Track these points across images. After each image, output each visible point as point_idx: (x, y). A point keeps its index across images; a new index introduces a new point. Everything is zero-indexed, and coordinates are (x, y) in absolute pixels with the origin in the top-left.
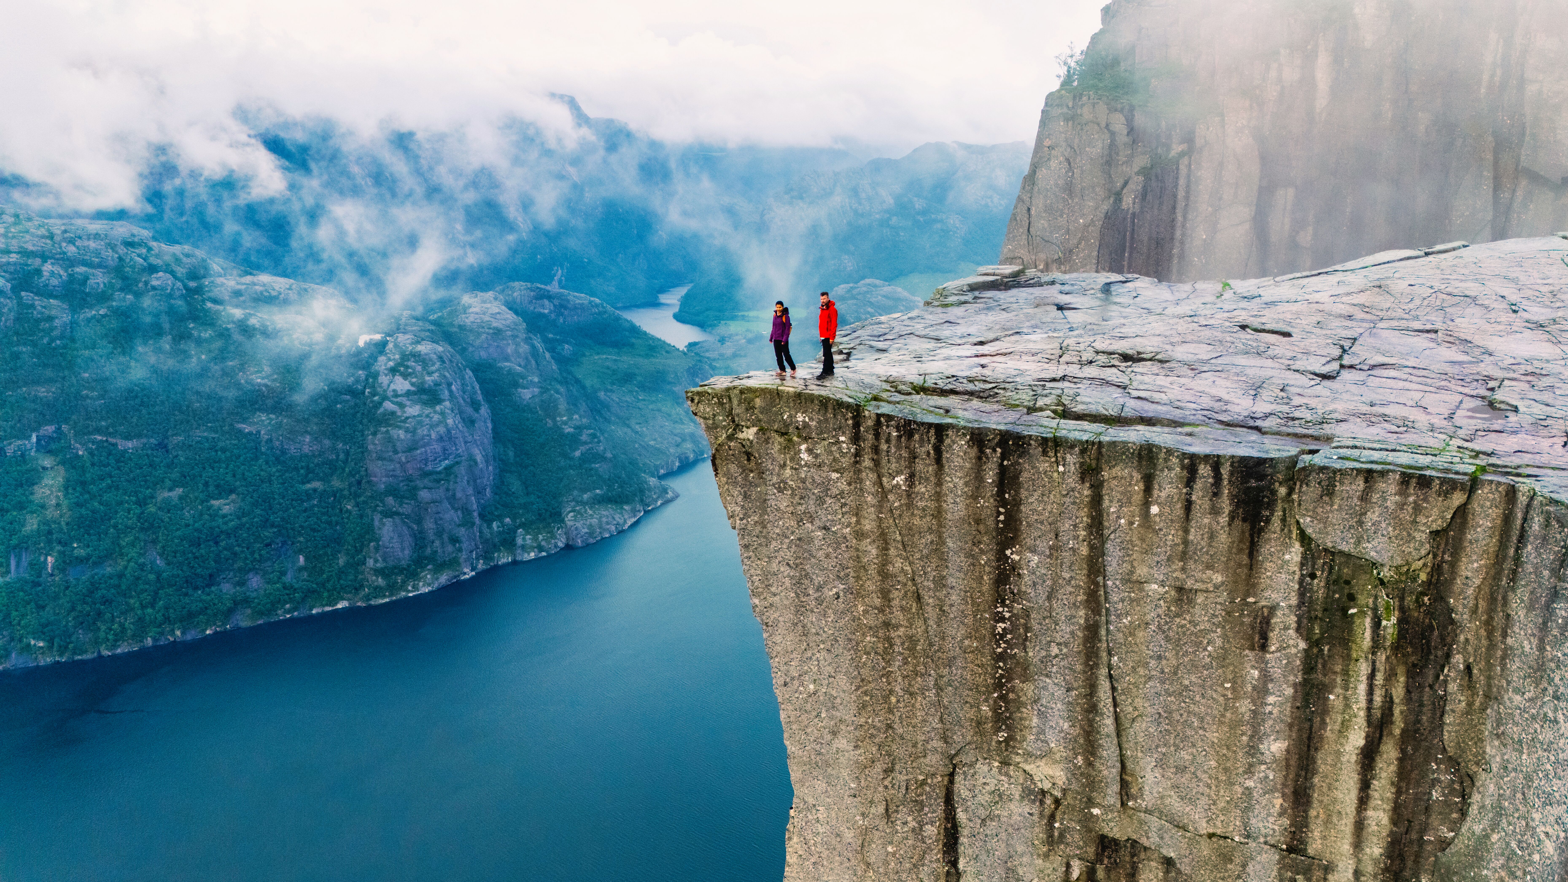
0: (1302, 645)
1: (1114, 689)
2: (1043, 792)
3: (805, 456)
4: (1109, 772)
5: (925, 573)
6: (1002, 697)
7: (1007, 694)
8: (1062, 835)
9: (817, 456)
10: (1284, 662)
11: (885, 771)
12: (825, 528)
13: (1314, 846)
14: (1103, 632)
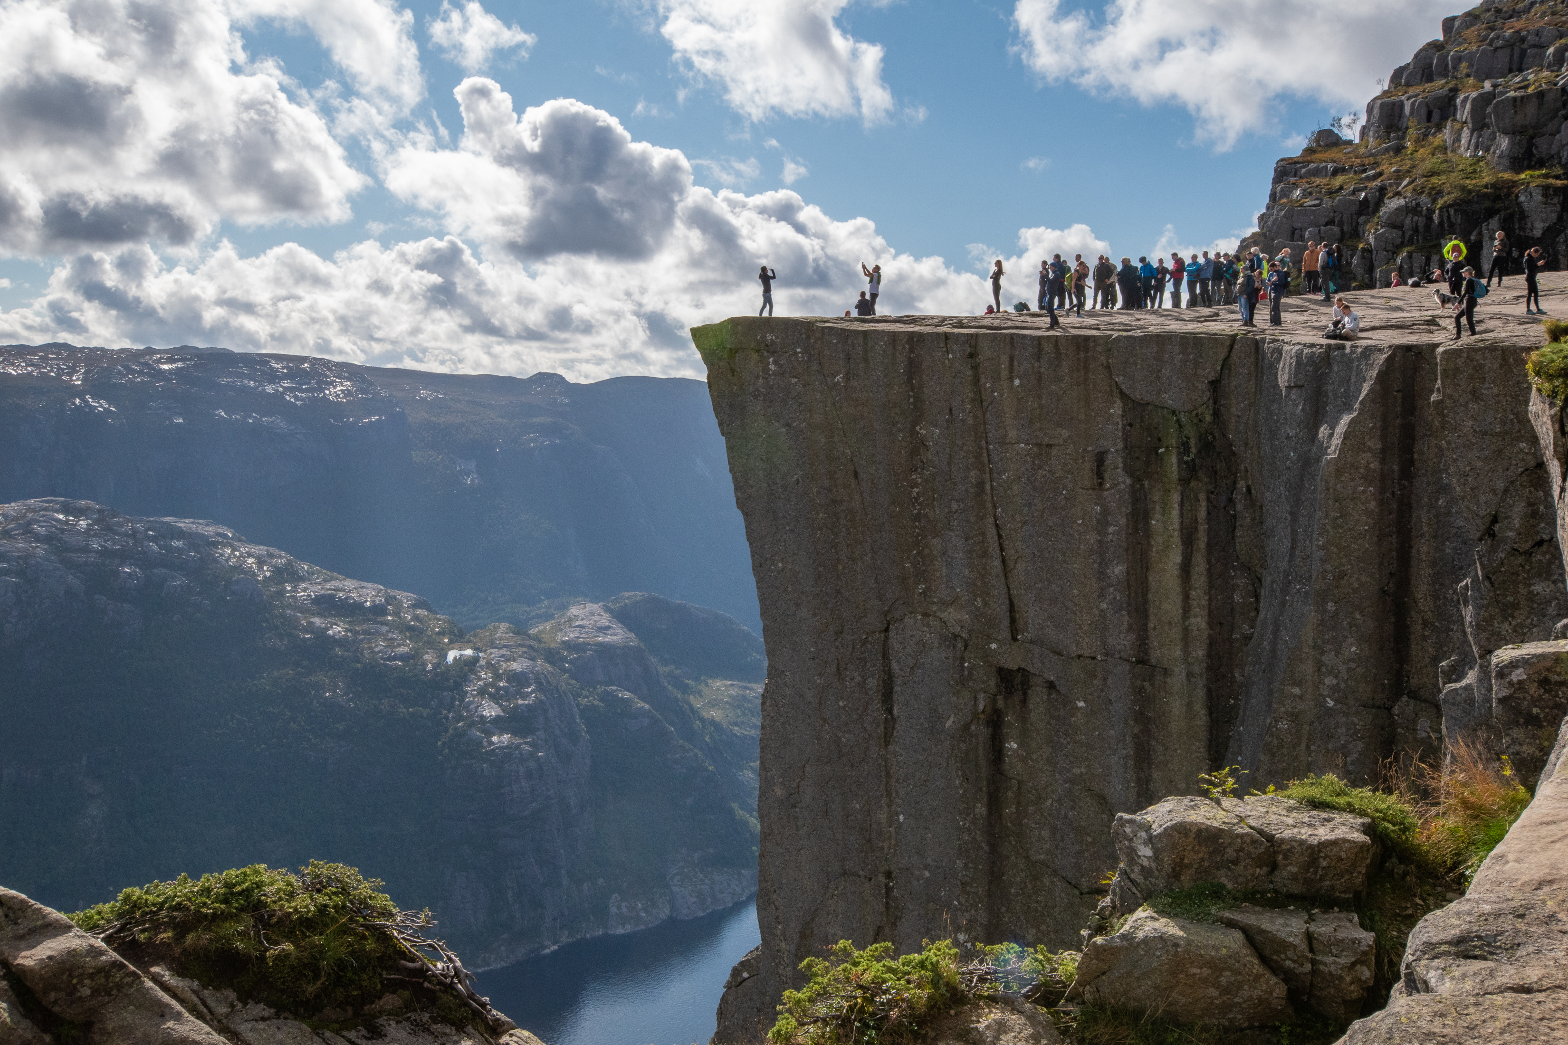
0: (1128, 481)
1: (1000, 536)
2: (956, 636)
3: (772, 367)
4: (1000, 609)
5: (860, 454)
6: (919, 553)
7: (923, 550)
8: (970, 673)
9: (781, 366)
10: (1117, 496)
11: (836, 633)
12: (788, 425)
13: (1155, 655)
14: (988, 487)
